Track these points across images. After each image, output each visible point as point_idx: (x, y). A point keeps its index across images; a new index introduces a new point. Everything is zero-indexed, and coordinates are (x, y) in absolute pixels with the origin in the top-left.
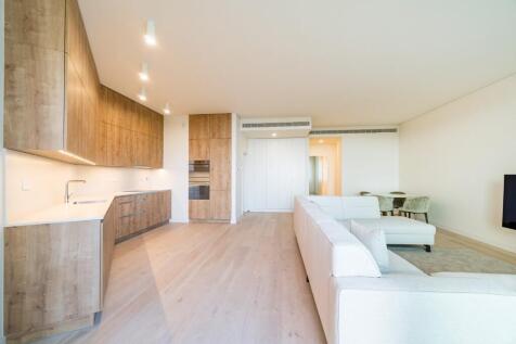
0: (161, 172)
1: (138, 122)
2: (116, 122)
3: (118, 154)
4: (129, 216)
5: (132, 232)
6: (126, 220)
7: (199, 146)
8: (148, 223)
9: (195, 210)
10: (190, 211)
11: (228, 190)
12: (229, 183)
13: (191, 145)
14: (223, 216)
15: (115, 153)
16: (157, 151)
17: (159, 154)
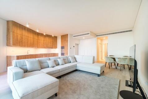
7: (63, 43)
16: (55, 45)
17: (56, 45)
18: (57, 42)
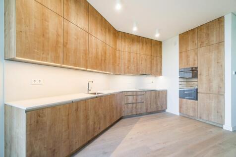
0: (161, 78)
1: (142, 48)
2: (127, 49)
3: (128, 68)
4: (133, 103)
5: (134, 113)
6: (130, 106)
7: (187, 57)
8: (147, 109)
9: (184, 107)
10: (181, 107)
11: (220, 94)
12: (221, 88)
13: (181, 57)
14: (213, 119)
15: (126, 67)
16: (157, 65)
17: (159, 66)
18: (161, 57)
